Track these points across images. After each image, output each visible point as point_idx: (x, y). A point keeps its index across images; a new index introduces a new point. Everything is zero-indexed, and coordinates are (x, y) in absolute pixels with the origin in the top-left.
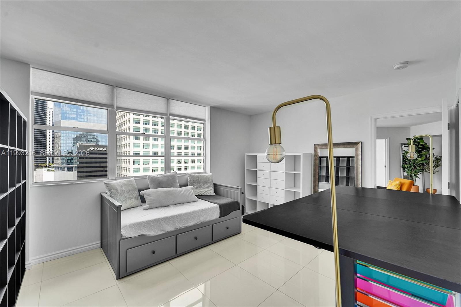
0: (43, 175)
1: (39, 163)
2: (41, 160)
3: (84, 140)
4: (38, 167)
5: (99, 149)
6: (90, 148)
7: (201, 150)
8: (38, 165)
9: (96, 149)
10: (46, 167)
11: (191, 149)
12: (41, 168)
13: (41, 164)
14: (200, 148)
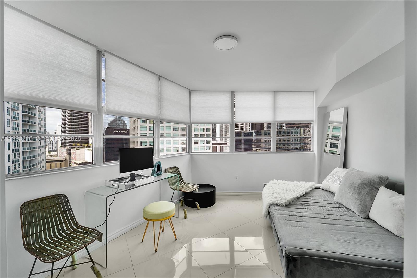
0: (85, 154)
1: (82, 144)
2: (84, 141)
3: (114, 125)
4: (82, 147)
5: (121, 132)
6: (115, 131)
7: (204, 131)
8: (82, 146)
9: (119, 132)
10: (87, 147)
11: (194, 130)
12: (84, 148)
13: (84, 145)
14: (203, 130)
